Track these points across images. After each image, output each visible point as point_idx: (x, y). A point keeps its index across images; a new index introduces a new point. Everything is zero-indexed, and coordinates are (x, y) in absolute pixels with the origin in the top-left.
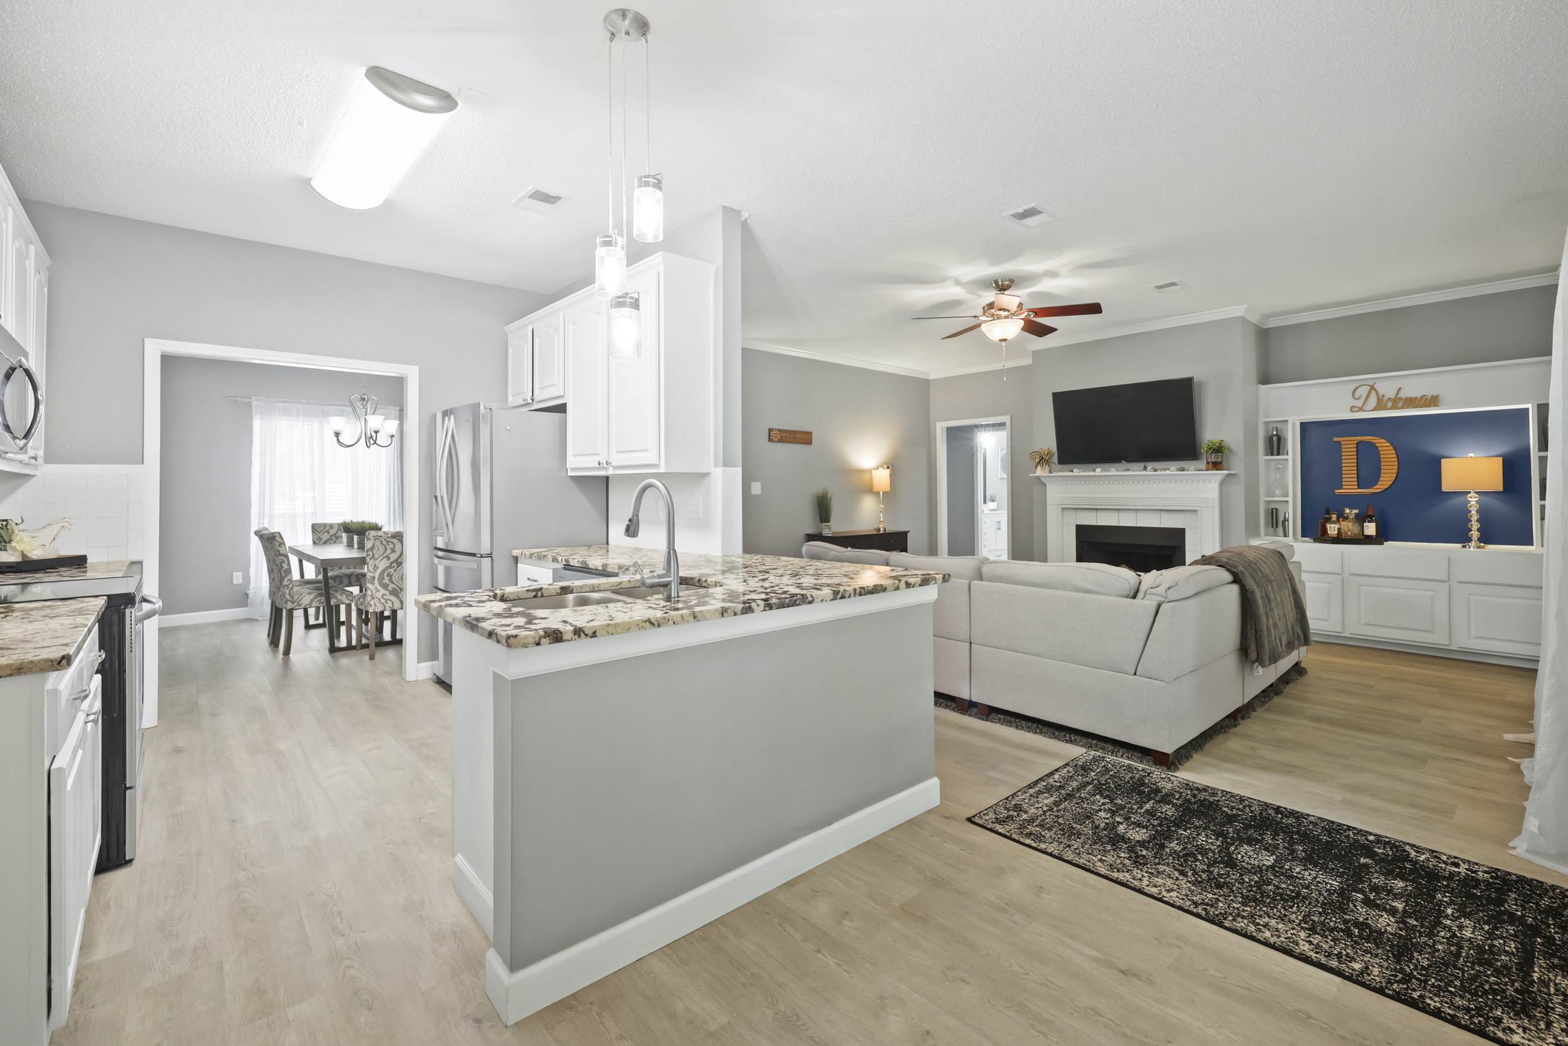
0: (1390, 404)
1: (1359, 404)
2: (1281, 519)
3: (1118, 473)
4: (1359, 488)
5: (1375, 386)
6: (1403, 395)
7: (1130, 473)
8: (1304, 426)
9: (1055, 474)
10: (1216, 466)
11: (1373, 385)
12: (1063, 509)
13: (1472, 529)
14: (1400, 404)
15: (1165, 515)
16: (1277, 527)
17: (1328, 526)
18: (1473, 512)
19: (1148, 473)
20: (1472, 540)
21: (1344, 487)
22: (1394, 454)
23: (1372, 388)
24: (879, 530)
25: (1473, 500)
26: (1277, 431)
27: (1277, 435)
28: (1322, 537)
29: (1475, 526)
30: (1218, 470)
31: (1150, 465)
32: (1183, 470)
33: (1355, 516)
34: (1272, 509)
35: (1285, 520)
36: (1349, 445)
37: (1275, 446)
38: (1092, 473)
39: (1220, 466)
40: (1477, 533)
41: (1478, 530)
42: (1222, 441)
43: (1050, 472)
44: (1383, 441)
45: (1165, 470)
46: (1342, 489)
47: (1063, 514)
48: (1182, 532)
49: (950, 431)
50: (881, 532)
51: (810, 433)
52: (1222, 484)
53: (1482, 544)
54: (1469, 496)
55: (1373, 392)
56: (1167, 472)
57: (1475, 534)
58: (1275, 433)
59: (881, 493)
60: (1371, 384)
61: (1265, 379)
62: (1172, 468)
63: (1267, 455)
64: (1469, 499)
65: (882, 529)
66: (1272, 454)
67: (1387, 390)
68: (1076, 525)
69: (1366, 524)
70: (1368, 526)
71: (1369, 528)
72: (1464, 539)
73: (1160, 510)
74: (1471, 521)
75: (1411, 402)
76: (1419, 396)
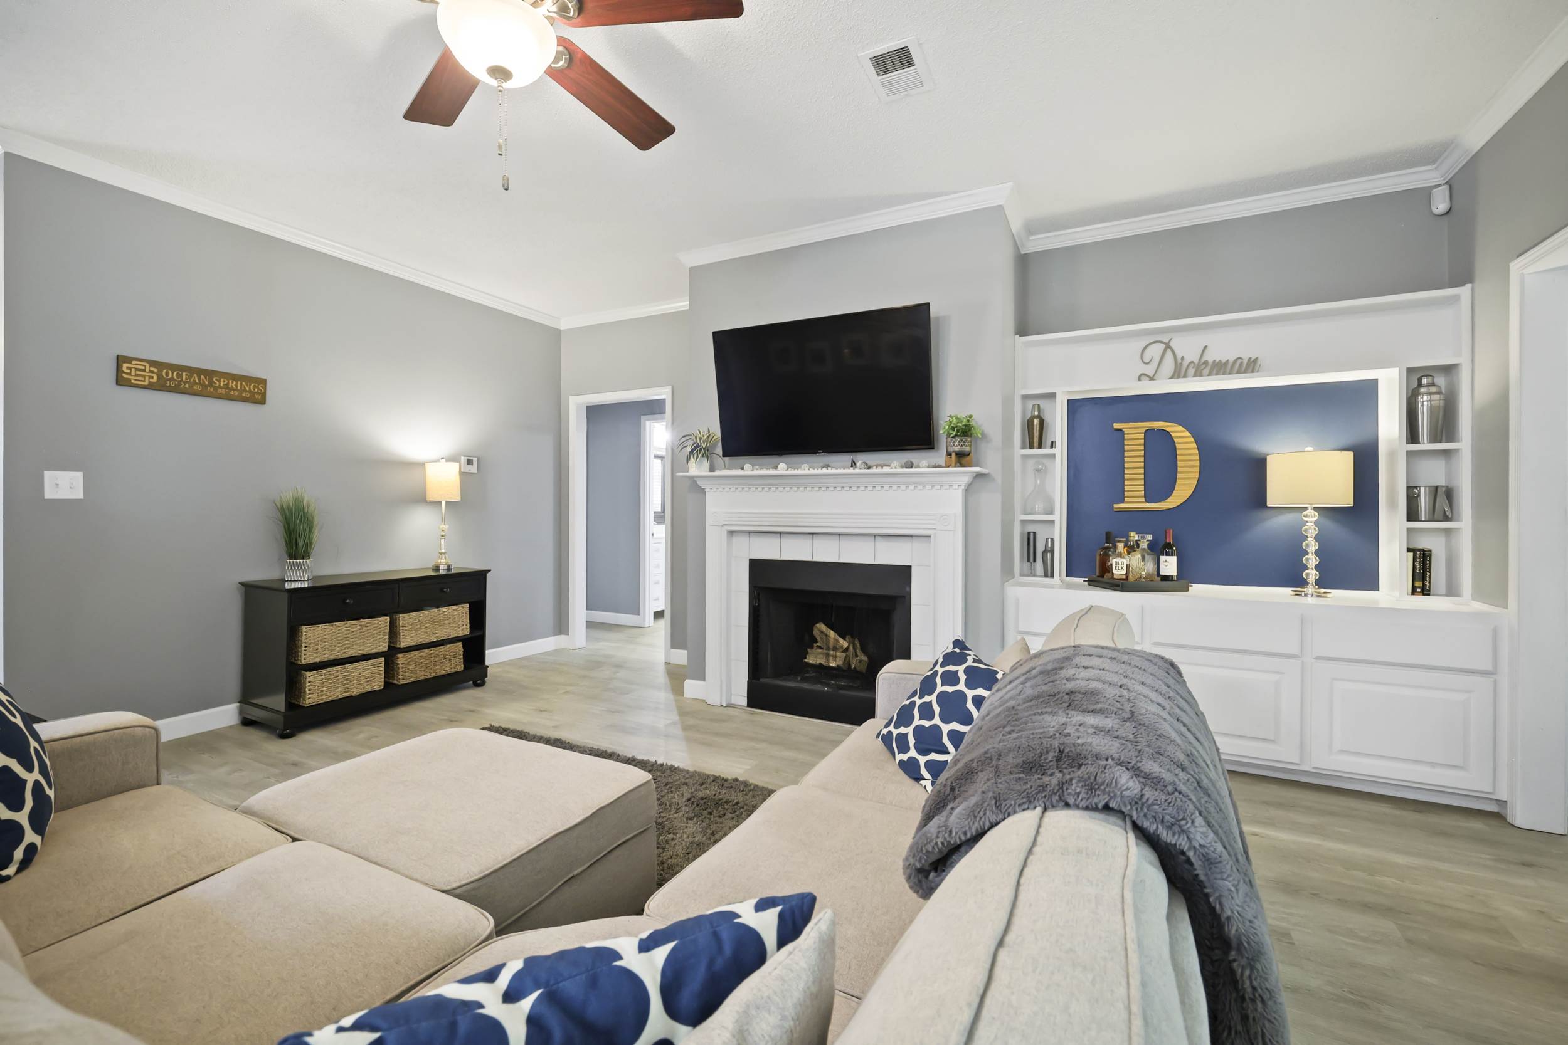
0: (1192, 371)
1: (1150, 370)
2: (1040, 548)
3: (812, 471)
4: (1147, 501)
5: (1172, 344)
6: (1210, 357)
7: (830, 471)
8: (1074, 406)
9: (717, 473)
10: (962, 458)
11: (1169, 342)
12: (731, 533)
13: (1309, 566)
14: (1206, 371)
15: (881, 544)
16: (1034, 561)
17: (1113, 561)
18: (1309, 539)
19: (857, 471)
20: (1307, 583)
21: (1126, 499)
22: (1194, 449)
23: (1168, 346)
24: (437, 569)
25: (1311, 523)
26: (1039, 411)
27: (1039, 417)
28: (1102, 578)
29: (1312, 560)
30: (962, 465)
31: (861, 458)
32: (911, 466)
33: (1148, 545)
34: (1029, 533)
35: (1050, 550)
36: (1134, 432)
37: (1036, 434)
38: (772, 472)
39: (968, 458)
40: (1314, 572)
41: (1317, 568)
42: (971, 416)
43: (712, 469)
44: (1181, 428)
45: (882, 466)
46: (1123, 502)
47: (729, 544)
48: (905, 573)
49: (594, 413)
50: (442, 572)
51: (263, 382)
52: (968, 490)
53: (1323, 590)
54: (1304, 514)
55: (1169, 351)
56: (886, 470)
57: (1312, 575)
58: (1036, 413)
59: (443, 503)
60: (1167, 341)
61: (1023, 329)
62: (894, 464)
63: (1023, 448)
64: (1306, 519)
65: (442, 567)
66: (1032, 447)
67: (1188, 348)
68: (750, 560)
69: (1163, 558)
70: (1166, 561)
71: (1166, 564)
72: (1296, 581)
73: (875, 536)
74: (1307, 553)
75: (1220, 368)
76: (1232, 359)
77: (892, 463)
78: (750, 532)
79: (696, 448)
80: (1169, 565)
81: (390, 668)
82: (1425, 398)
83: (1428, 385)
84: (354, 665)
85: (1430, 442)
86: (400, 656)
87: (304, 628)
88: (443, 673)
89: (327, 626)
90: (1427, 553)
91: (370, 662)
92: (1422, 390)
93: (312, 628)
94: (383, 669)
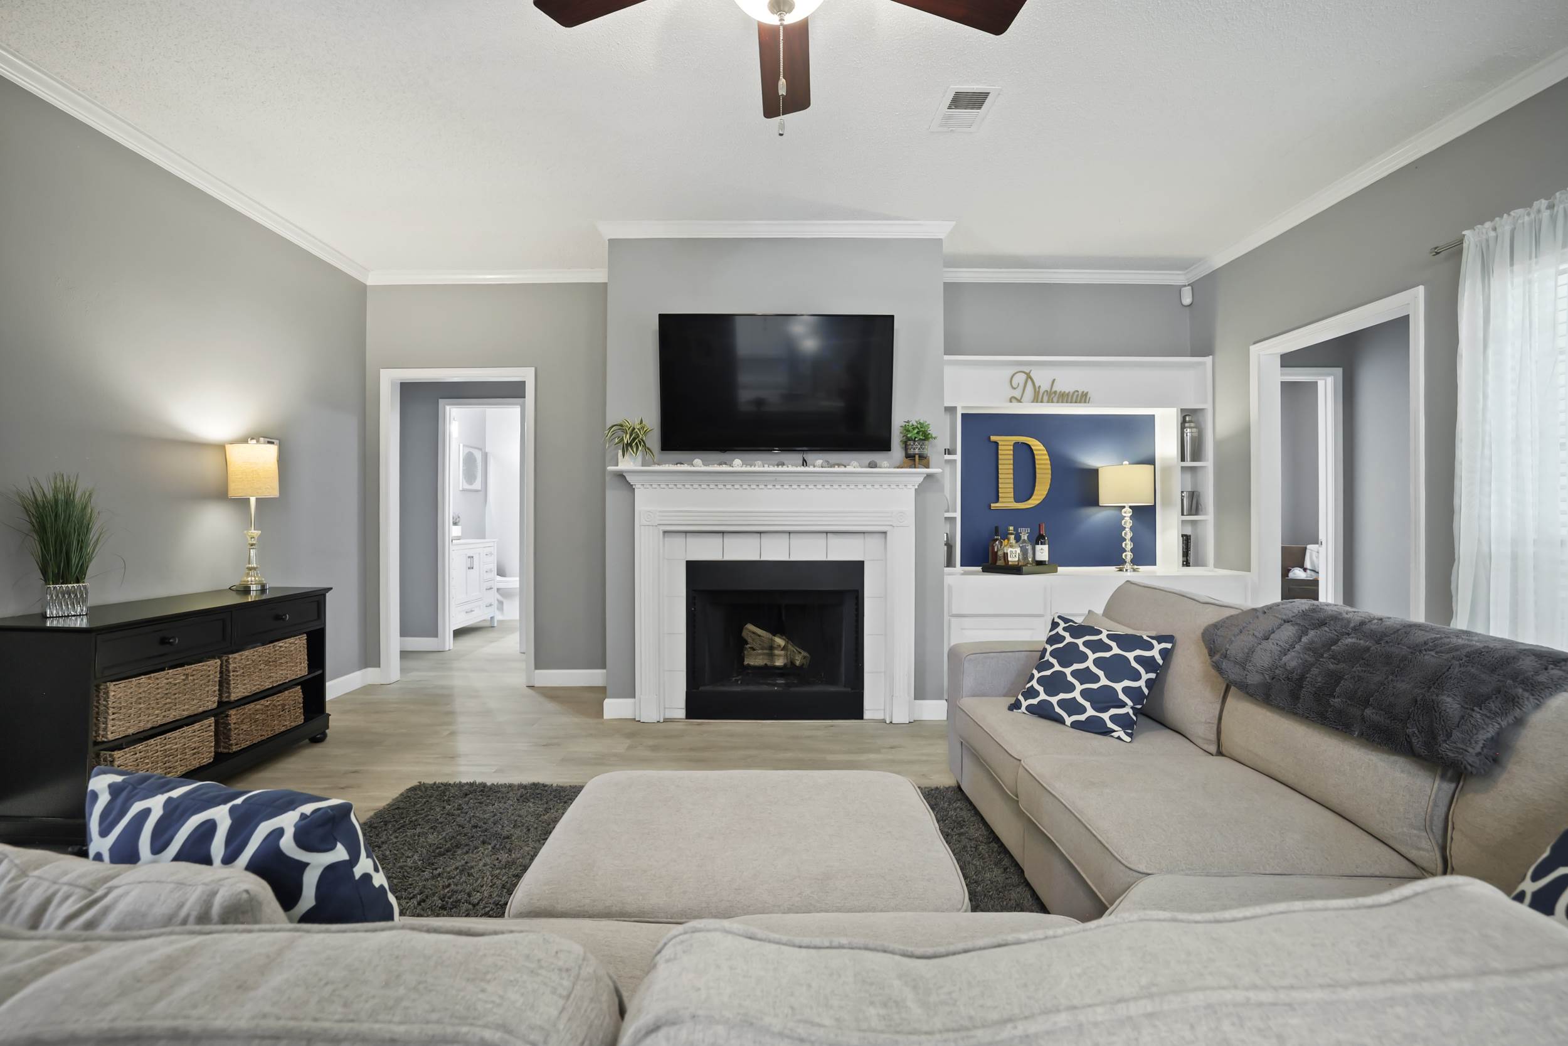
0: (1046, 398)
1: (1016, 395)
3: (766, 469)
4: (1015, 501)
5: (1032, 374)
6: (1058, 388)
7: (785, 469)
8: (962, 418)
9: (654, 468)
10: (915, 459)
11: (1030, 373)
12: (666, 533)
13: (1127, 549)
14: (1055, 399)
15: (832, 540)
17: (1008, 551)
18: (1127, 530)
19: (815, 469)
20: (1126, 562)
21: (1003, 500)
22: (1047, 459)
23: (1029, 377)
24: (246, 590)
25: (1127, 516)
28: (995, 565)
29: (1128, 545)
30: (916, 467)
31: (813, 457)
32: (873, 466)
36: (1006, 445)
38: (724, 468)
39: (923, 461)
40: (1130, 553)
41: (1131, 551)
43: (644, 464)
44: (1039, 443)
46: (1000, 502)
47: (664, 543)
48: (857, 568)
50: (252, 597)
52: (920, 488)
53: (1136, 567)
54: (1123, 510)
55: (1029, 380)
57: (1128, 556)
59: (253, 500)
60: (1028, 371)
64: (1124, 515)
65: (253, 588)
67: (1042, 378)
68: (687, 562)
69: (1038, 547)
70: (1042, 549)
71: (1042, 551)
72: (1119, 562)
73: (827, 533)
74: (1125, 540)
75: (1064, 398)
76: (1072, 391)
77: (854, 463)
78: (686, 532)
79: (634, 439)
80: (1043, 552)
81: (221, 733)
82: (1189, 430)
83: (1190, 422)
84: (176, 733)
85: (1191, 461)
86: (232, 712)
87: (111, 686)
88: (283, 729)
89: (143, 679)
90: (1189, 537)
91: (197, 726)
92: (1187, 425)
93: (122, 684)
94: (212, 734)
